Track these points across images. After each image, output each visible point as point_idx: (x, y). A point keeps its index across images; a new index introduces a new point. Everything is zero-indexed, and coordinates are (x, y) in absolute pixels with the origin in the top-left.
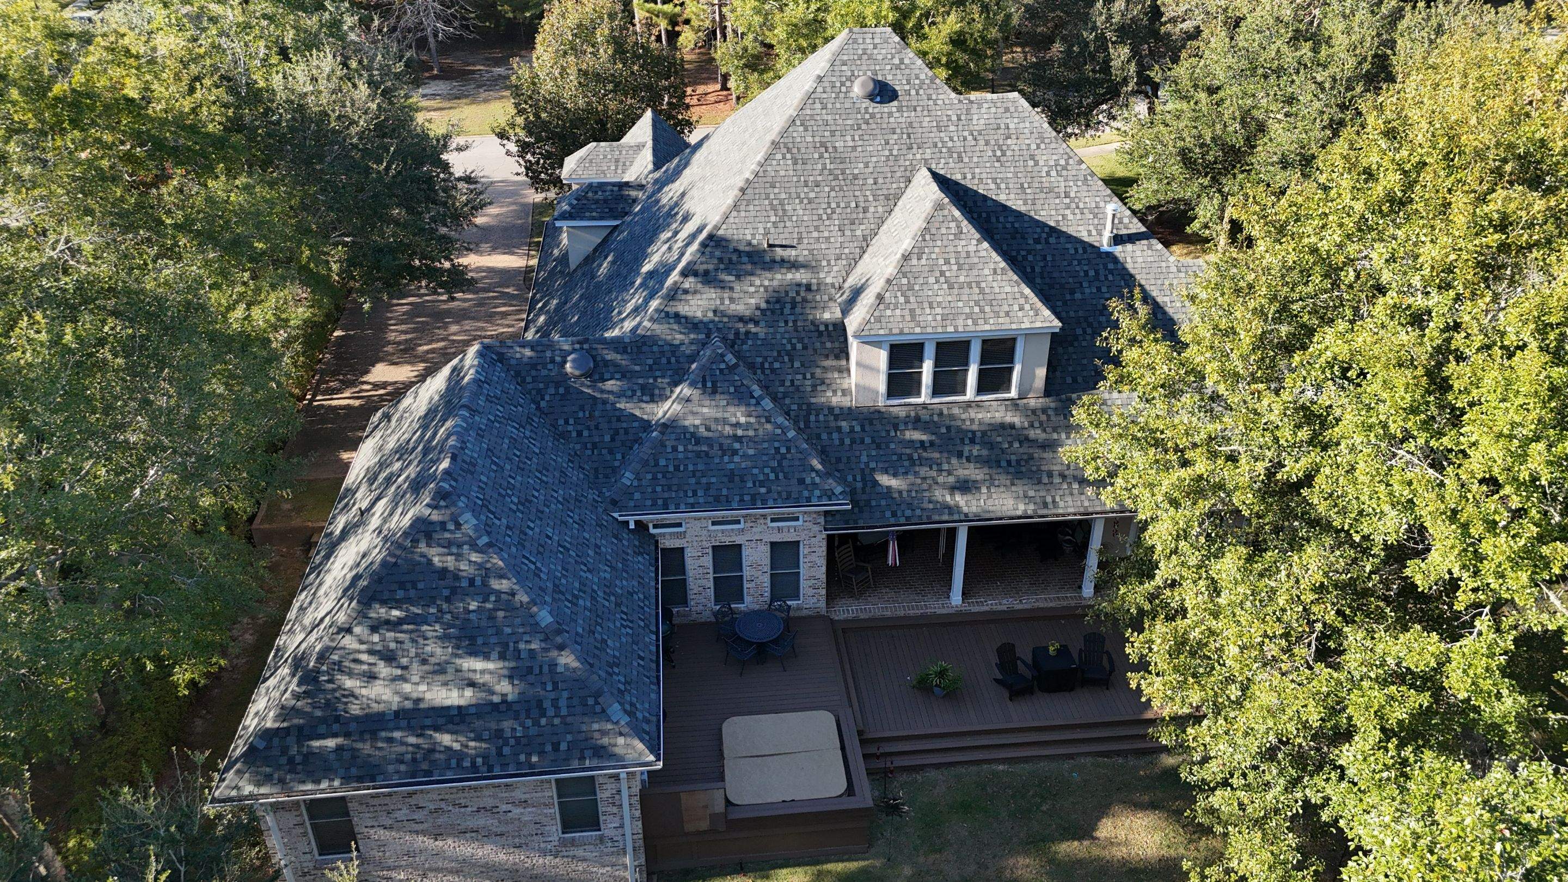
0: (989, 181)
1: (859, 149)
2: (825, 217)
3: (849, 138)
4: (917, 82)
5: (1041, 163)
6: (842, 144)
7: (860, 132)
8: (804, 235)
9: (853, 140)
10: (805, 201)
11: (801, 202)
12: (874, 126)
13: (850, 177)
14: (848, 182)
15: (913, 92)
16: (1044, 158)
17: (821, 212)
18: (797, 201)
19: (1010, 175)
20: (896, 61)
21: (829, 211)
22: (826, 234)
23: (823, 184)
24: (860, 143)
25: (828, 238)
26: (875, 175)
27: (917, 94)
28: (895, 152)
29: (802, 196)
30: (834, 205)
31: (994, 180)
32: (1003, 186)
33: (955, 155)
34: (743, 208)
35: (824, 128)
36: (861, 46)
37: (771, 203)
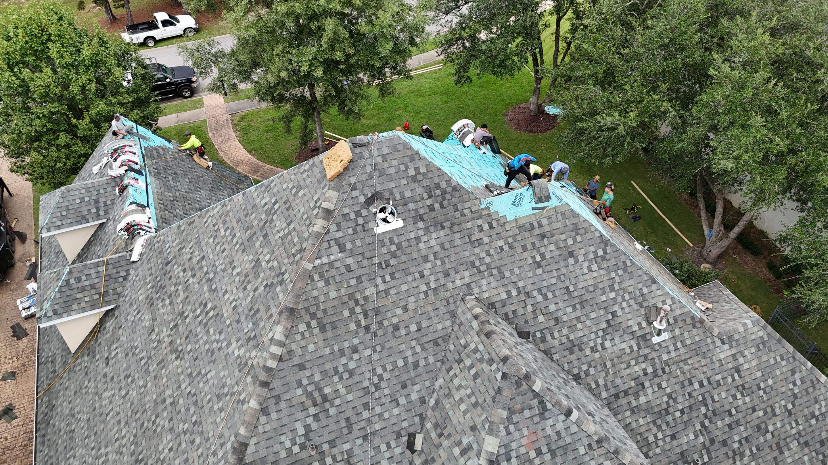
0: (535, 293)
1: (393, 291)
2: (372, 389)
3: (379, 281)
4: (438, 192)
5: (581, 258)
6: (373, 290)
7: (389, 270)
8: (353, 419)
9: (384, 282)
10: (346, 376)
11: (341, 378)
12: (403, 258)
13: (391, 329)
14: (390, 335)
15: (437, 206)
16: (582, 251)
17: (366, 384)
18: (336, 379)
19: (554, 281)
20: (412, 172)
21: (376, 380)
22: (378, 410)
23: (360, 347)
24: (393, 283)
25: (380, 415)
26: (418, 318)
27: (442, 207)
28: (433, 285)
29: (341, 369)
30: (379, 371)
31: (539, 290)
32: (550, 295)
33: (495, 272)
34: (272, 408)
35: (348, 275)
36: (369, 161)
37: (305, 391)
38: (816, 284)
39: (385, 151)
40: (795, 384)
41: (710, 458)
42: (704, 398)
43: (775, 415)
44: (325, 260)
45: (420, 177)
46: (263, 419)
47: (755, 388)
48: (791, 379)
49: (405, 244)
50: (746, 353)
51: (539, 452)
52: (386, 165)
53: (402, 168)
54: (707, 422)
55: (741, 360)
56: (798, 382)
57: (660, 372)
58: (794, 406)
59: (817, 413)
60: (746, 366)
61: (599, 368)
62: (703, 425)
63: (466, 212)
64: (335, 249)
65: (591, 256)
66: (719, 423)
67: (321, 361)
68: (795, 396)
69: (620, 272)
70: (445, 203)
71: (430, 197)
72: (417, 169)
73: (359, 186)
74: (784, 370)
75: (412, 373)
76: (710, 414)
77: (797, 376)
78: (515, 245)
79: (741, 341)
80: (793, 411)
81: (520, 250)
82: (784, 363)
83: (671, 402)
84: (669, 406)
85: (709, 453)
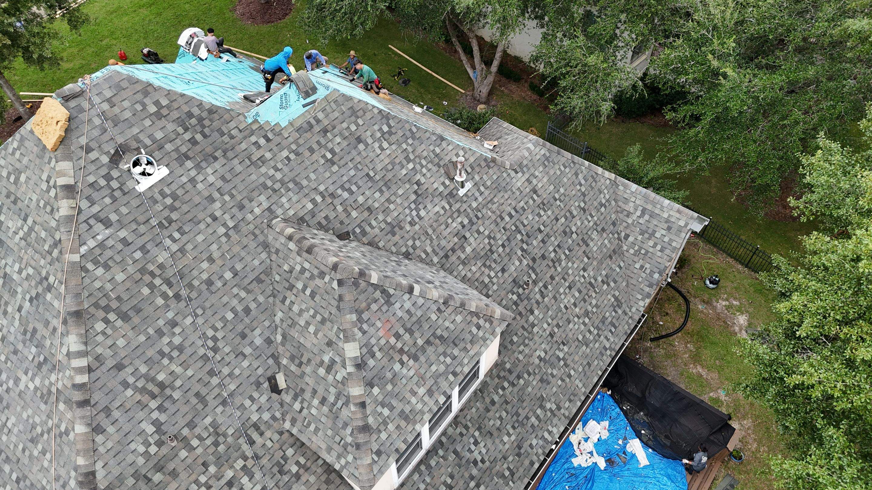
0: (339, 191)
1: (189, 247)
2: (210, 354)
3: (168, 242)
4: (194, 121)
5: (370, 141)
6: (166, 255)
7: (174, 226)
8: (204, 391)
9: (174, 241)
10: (175, 354)
11: (171, 359)
12: (185, 208)
13: (204, 287)
14: (206, 293)
15: (199, 137)
16: (369, 133)
17: (202, 351)
18: (166, 361)
19: (352, 173)
20: (153, 109)
21: (210, 343)
22: (226, 371)
23: (178, 319)
24: (185, 238)
25: (230, 375)
26: (229, 265)
27: (205, 136)
28: (231, 224)
29: (167, 350)
30: (210, 333)
31: (342, 187)
32: (354, 188)
33: (291, 185)
34: (106, 424)
35: (127, 251)
36: (93, 112)
37: (136, 389)
38: (572, 91)
39: (108, 94)
40: (581, 185)
41: (537, 275)
42: (517, 227)
43: (574, 217)
44: (92, 243)
45: (165, 112)
46: (99, 439)
47: (552, 200)
48: (577, 182)
49: (180, 192)
50: (537, 173)
51: (398, 336)
52: (116, 110)
53: (139, 107)
54: (525, 246)
55: (535, 182)
56: (583, 182)
57: (474, 220)
58: (585, 203)
59: (604, 201)
60: (540, 185)
61: (423, 238)
62: (523, 250)
63: (234, 132)
64: (99, 227)
65: (379, 135)
66: (535, 243)
67: (139, 352)
68: (584, 195)
69: (410, 141)
70: (206, 131)
71: (186, 130)
72: (157, 103)
73: (93, 145)
74: (569, 175)
75: (247, 320)
76: (525, 238)
77: (580, 176)
78: (301, 150)
79: (530, 165)
80: (586, 207)
81: (307, 153)
82: (567, 170)
83: (492, 242)
84: (491, 246)
85: (534, 271)
